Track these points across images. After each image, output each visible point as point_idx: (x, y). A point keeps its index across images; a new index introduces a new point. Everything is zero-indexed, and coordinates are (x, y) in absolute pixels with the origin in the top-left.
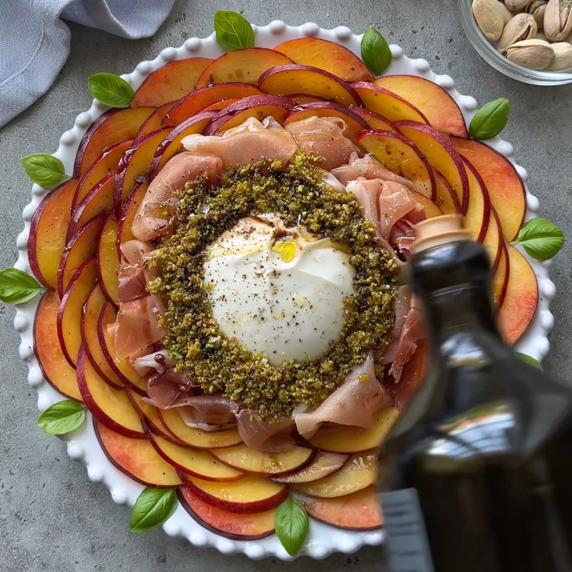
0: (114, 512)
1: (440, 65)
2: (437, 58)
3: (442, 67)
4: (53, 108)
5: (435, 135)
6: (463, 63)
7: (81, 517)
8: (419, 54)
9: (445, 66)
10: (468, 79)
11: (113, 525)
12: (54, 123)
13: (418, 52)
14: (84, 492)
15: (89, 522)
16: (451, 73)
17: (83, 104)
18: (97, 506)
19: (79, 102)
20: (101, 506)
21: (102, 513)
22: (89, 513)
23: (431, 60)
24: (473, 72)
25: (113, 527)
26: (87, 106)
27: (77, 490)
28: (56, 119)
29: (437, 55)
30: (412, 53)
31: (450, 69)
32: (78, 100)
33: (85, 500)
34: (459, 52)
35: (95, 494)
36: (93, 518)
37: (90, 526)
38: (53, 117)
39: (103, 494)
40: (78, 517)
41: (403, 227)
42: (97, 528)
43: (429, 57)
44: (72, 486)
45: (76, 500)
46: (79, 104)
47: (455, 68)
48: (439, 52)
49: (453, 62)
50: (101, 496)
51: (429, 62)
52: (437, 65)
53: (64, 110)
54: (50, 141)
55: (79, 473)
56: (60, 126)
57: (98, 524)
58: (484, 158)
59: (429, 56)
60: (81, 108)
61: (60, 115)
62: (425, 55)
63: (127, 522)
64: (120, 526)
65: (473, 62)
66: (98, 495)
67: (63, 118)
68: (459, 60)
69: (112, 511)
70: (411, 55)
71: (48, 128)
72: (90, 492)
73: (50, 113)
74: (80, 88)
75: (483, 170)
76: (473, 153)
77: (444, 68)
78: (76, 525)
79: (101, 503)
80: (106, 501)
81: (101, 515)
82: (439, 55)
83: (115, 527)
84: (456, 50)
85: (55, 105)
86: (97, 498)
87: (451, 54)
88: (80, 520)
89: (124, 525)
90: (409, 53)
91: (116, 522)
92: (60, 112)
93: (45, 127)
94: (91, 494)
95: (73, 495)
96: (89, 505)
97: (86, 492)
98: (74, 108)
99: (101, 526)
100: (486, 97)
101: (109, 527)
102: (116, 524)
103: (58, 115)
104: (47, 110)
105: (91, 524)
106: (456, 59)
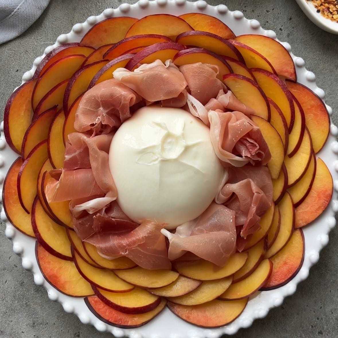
0: (49, 302)
1: (282, 34)
2: (281, 29)
3: (283, 36)
4: (31, 40)
5: (277, 80)
6: (297, 34)
7: (28, 304)
8: (269, 26)
9: (285, 35)
10: (299, 45)
11: (48, 310)
12: (31, 50)
13: (269, 25)
14: (31, 288)
15: (33, 307)
16: (289, 40)
17: (51, 39)
18: (38, 298)
19: (48, 38)
20: (41, 298)
21: (41, 302)
22: (34, 302)
23: (277, 31)
24: (303, 41)
25: (48, 311)
26: (53, 41)
27: (27, 286)
28: (33, 47)
29: (281, 27)
30: (265, 25)
31: (288, 37)
32: (48, 36)
33: (31, 293)
34: (295, 27)
35: (38, 290)
36: (36, 305)
37: (33, 310)
38: (31, 45)
39: (43, 290)
40: (26, 303)
41: (244, 142)
42: (38, 311)
43: (276, 29)
44: (24, 284)
46: (48, 39)
47: (291, 37)
48: (282, 26)
49: (291, 33)
50: (42, 291)
51: (276, 31)
52: (280, 34)
53: (38, 42)
54: (28, 61)
55: (29, 276)
56: (35, 52)
57: (38, 309)
58: (306, 97)
59: (275, 28)
60: (49, 42)
61: (35, 45)
62: (273, 27)
63: (57, 309)
64: (52, 311)
65: (304, 34)
66: (40, 291)
67: (37, 47)
68: (295, 32)
69: (48, 302)
70: (264, 26)
71: (27, 52)
72: (35, 288)
73: (29, 43)
74: (49, 29)
75: (304, 105)
76: (300, 93)
77: (284, 36)
78: (24, 308)
79: (42, 296)
80: (45, 295)
81: (41, 304)
82: (282, 28)
83: (49, 312)
84: (293, 25)
85: (33, 38)
86: (39, 292)
87: (290, 28)
88: (27, 306)
89: (55, 311)
90: (263, 24)
91: (50, 309)
92: (35, 43)
93: (25, 52)
94: (35, 289)
95: (24, 289)
96: (34, 297)
97: (32, 288)
98: (45, 41)
99: (40, 311)
100: (310, 57)
101: (45, 311)
102: (50, 310)
103: (34, 45)
104: (27, 41)
105: (34, 309)
106: (292, 31)
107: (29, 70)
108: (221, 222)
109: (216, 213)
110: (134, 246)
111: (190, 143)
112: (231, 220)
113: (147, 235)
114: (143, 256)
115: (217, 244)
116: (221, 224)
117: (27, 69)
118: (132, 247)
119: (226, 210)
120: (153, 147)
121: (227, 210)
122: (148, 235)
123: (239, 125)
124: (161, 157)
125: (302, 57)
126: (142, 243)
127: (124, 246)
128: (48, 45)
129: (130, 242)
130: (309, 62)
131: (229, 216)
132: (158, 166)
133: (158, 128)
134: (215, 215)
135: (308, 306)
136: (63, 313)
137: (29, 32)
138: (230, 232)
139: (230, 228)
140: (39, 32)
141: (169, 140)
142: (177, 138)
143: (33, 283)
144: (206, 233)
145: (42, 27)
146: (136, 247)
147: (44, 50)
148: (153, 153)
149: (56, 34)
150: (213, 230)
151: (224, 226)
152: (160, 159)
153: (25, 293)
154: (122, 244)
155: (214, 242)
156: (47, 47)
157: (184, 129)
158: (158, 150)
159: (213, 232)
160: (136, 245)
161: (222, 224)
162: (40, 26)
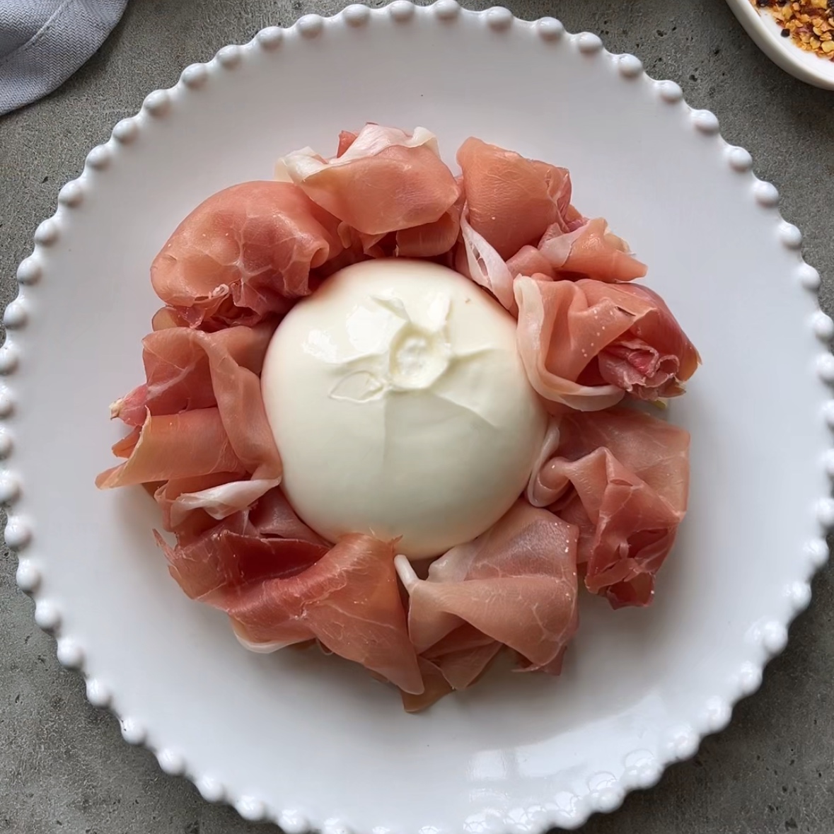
0: (124, 748)
1: (697, 90)
2: (693, 78)
3: (699, 94)
4: (79, 104)
6: (734, 90)
7: (71, 753)
8: (664, 70)
9: (704, 92)
10: (738, 116)
11: (120, 769)
12: (79, 128)
13: (664, 66)
14: (79, 713)
15: (83, 761)
16: (713, 105)
17: (128, 102)
18: (97, 738)
19: (122, 99)
20: (104, 738)
21: (104, 749)
22: (85, 748)
23: (683, 81)
24: (748, 106)
25: (121, 772)
26: (134, 106)
27: (69, 710)
28: (83, 122)
29: (693, 73)
30: (654, 66)
31: (711, 98)
32: (121, 94)
33: (80, 726)
34: (729, 72)
35: (96, 719)
36: (91, 756)
37: (84, 767)
38: (78, 118)
39: (108, 720)
40: (67, 752)
42: (95, 771)
43: (680, 76)
44: (62, 703)
45: (65, 725)
46: (121, 101)
47: (719, 96)
48: (696, 70)
49: (718, 86)
50: (105, 722)
52: (692, 90)
53: (97, 109)
54: (71, 156)
55: (74, 684)
56: (89, 133)
57: (97, 765)
59: (680, 73)
60: (124, 108)
61: (89, 115)
62: (675, 71)
63: (143, 766)
64: (131, 771)
65: (750, 89)
66: (101, 720)
67: (95, 121)
68: (728, 85)
69: (121, 748)
71: (69, 135)
72: (88, 715)
73: (74, 111)
74: (125, 76)
77: (702, 95)
78: (63, 764)
79: (105, 733)
80: (113, 730)
81: (103, 753)
82: (697, 74)
83: (123, 772)
84: (723, 68)
85: (84, 99)
86: (98, 725)
87: (716, 75)
88: (70, 757)
89: (138, 771)
90: (650, 66)
91: (126, 765)
92: (90, 111)
93: (64, 133)
94: (89, 717)
95: (62, 717)
96: (86, 735)
97: (82, 714)
98: (113, 108)
99: (102, 769)
100: (764, 146)
101: (114, 771)
102: (125, 767)
103: (87, 116)
104: (70, 106)
105: (87, 765)
106: (722, 82)
107: (74, 178)
108: (541, 551)
109: (528, 529)
110: (321, 598)
111: (464, 350)
112: (565, 549)
113: (351, 568)
114: (343, 626)
115: (526, 604)
116: (541, 556)
117: (70, 176)
118: (315, 600)
119: (556, 524)
120: (370, 359)
121: (558, 524)
122: (353, 567)
123: (596, 317)
124: (390, 385)
125: (745, 146)
126: (339, 589)
127: (297, 598)
128: (120, 117)
129: (309, 586)
130: (762, 158)
131: (563, 538)
132: (382, 406)
133: (385, 312)
134: (525, 533)
135: (761, 759)
136: (156, 775)
137: (74, 86)
138: (561, 578)
139: (562, 567)
140: (98, 86)
141: (411, 342)
142: (430, 339)
143: (85, 701)
144: (503, 576)
145: (106, 72)
146: (327, 599)
147: (112, 129)
148: (372, 375)
149: (141, 88)
150: (521, 571)
151: (548, 561)
152: (385, 389)
153: (64, 726)
154: (291, 596)
155: (520, 597)
156: (118, 122)
157: (448, 317)
158: (381, 367)
159: (519, 577)
160: (326, 595)
161: (544, 557)
162: (102, 70)
